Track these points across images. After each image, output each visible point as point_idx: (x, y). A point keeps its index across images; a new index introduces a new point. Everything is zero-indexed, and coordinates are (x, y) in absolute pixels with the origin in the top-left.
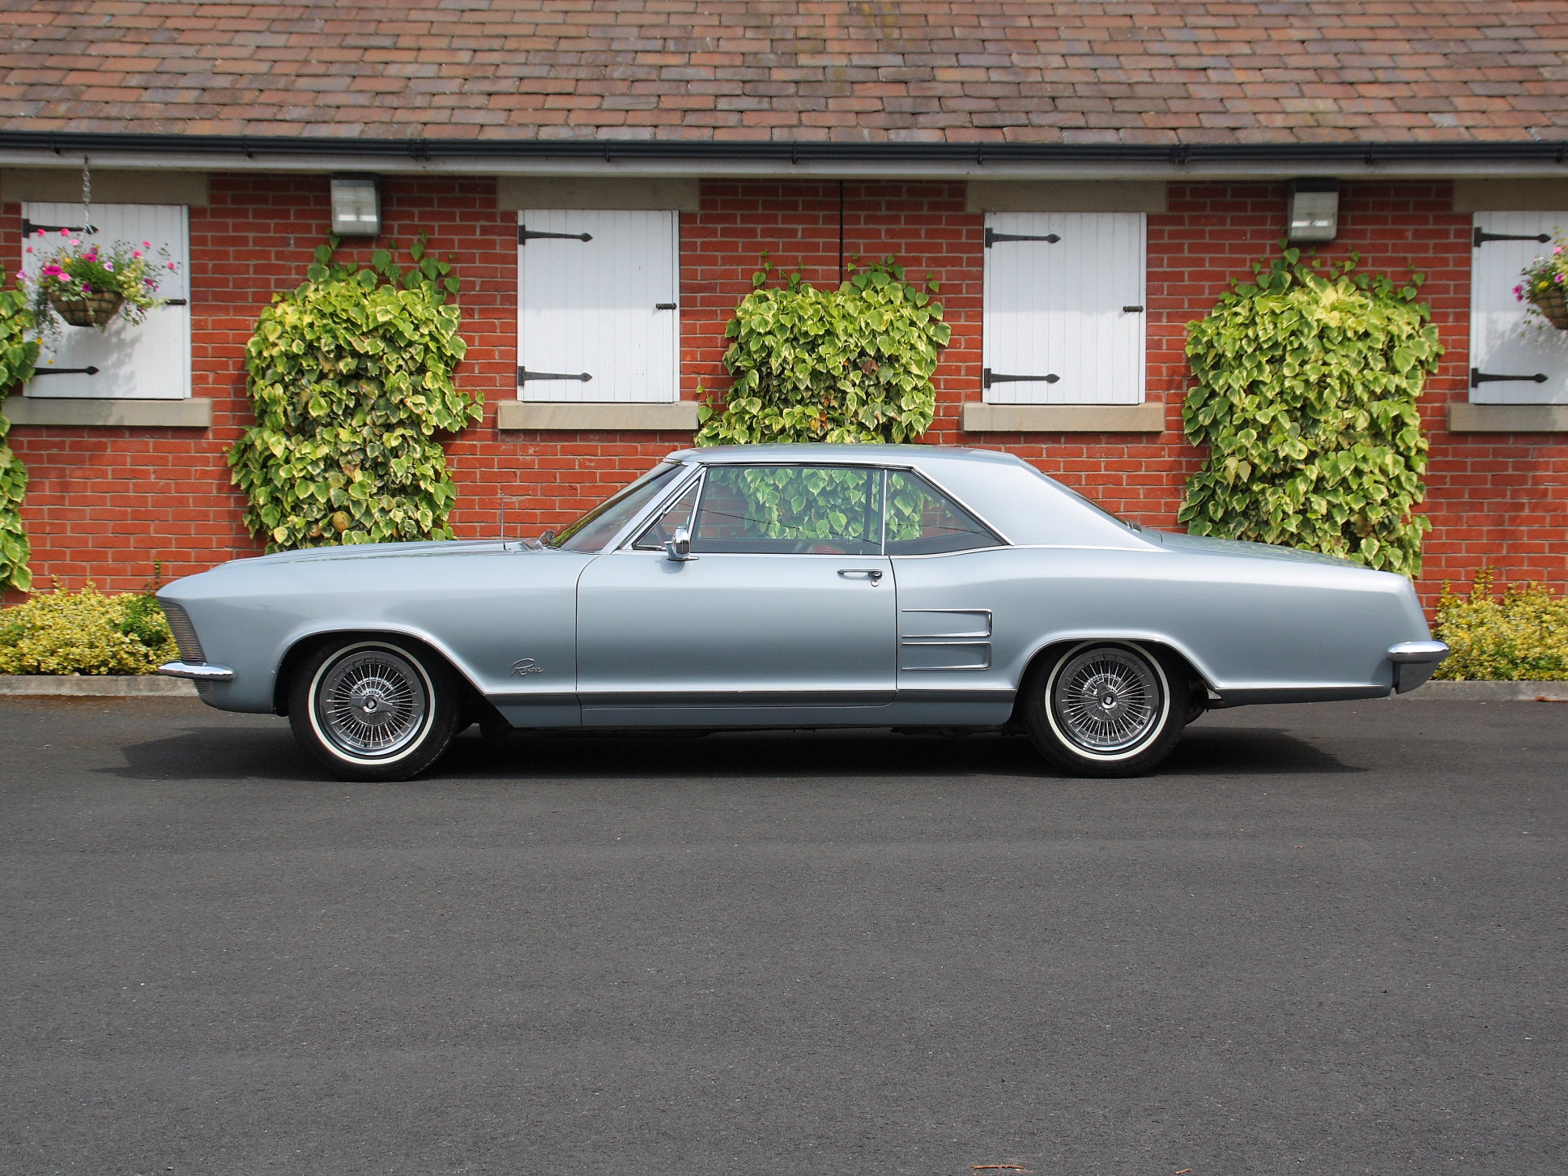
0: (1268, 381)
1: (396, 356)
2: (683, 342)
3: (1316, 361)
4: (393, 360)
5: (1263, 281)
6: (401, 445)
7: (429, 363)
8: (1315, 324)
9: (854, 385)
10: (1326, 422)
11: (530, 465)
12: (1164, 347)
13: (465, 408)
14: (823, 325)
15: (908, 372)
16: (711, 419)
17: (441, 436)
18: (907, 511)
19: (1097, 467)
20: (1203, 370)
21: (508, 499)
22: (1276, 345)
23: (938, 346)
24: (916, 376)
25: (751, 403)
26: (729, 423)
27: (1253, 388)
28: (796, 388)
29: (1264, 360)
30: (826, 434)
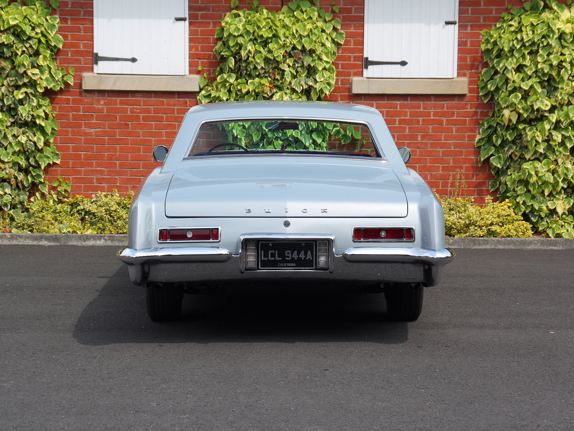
0: (528, 64)
1: (21, 45)
2: (191, 40)
3: (557, 53)
4: (19, 48)
5: (527, 6)
6: (25, 98)
7: (41, 50)
8: (557, 31)
9: (289, 66)
10: (562, 89)
11: (101, 111)
12: (469, 45)
13: (63, 77)
14: (272, 31)
15: (320, 59)
16: (207, 85)
17: (48, 93)
18: (319, 141)
19: (429, 114)
20: (491, 58)
21: (88, 130)
22: (533, 44)
23: (338, 44)
24: (325, 61)
25: (229, 76)
26: (217, 88)
27: (519, 69)
28: (255, 68)
29: (526, 52)
30: (273, 95)
